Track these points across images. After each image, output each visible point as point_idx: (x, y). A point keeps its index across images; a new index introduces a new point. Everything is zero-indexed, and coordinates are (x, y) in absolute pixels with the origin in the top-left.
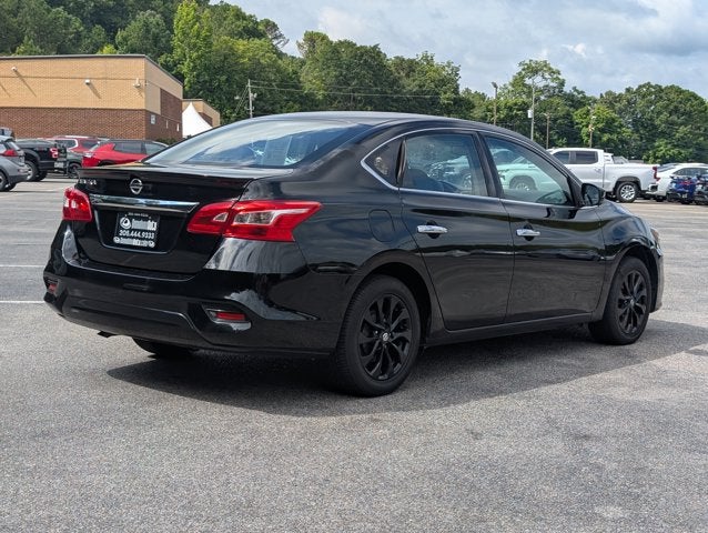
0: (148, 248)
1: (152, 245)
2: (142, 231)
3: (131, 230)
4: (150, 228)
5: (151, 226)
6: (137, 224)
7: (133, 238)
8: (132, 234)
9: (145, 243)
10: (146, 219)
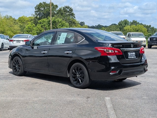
0: (135, 58)
1: (135, 57)
2: (133, 55)
3: (131, 55)
4: (134, 54)
5: (134, 53)
6: (132, 54)
7: (132, 57)
8: (131, 56)
9: (134, 57)
10: (133, 52)
